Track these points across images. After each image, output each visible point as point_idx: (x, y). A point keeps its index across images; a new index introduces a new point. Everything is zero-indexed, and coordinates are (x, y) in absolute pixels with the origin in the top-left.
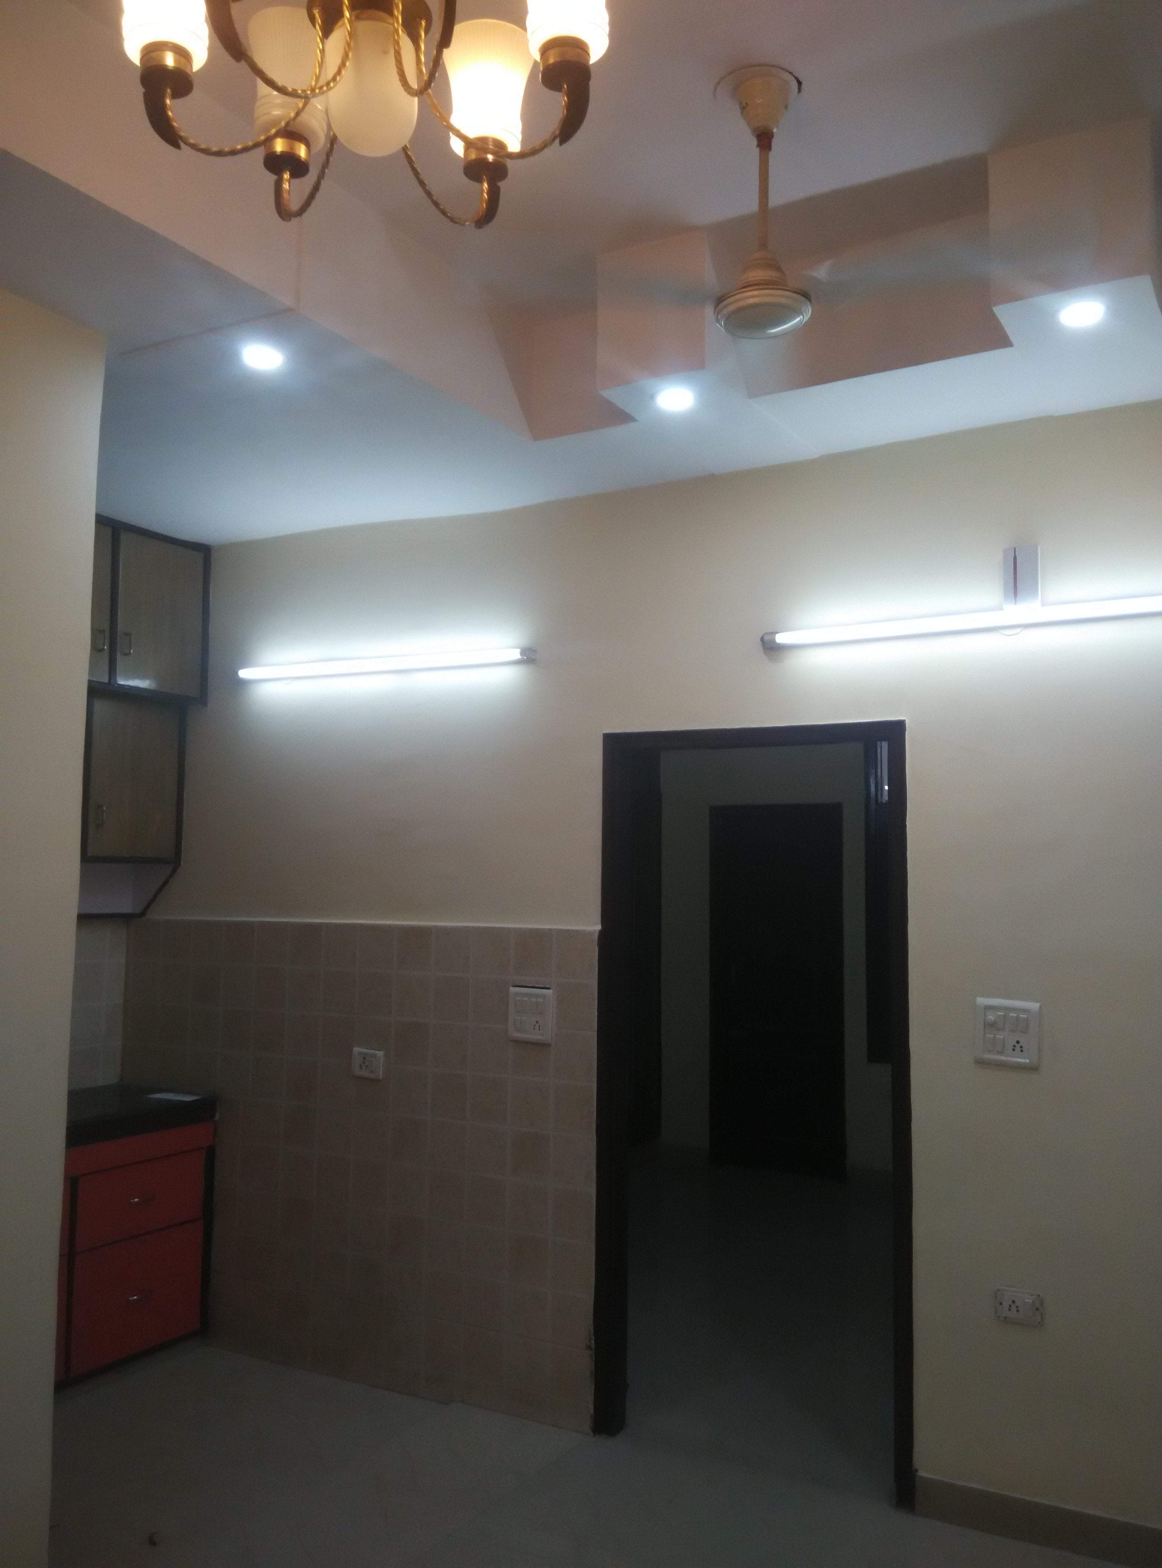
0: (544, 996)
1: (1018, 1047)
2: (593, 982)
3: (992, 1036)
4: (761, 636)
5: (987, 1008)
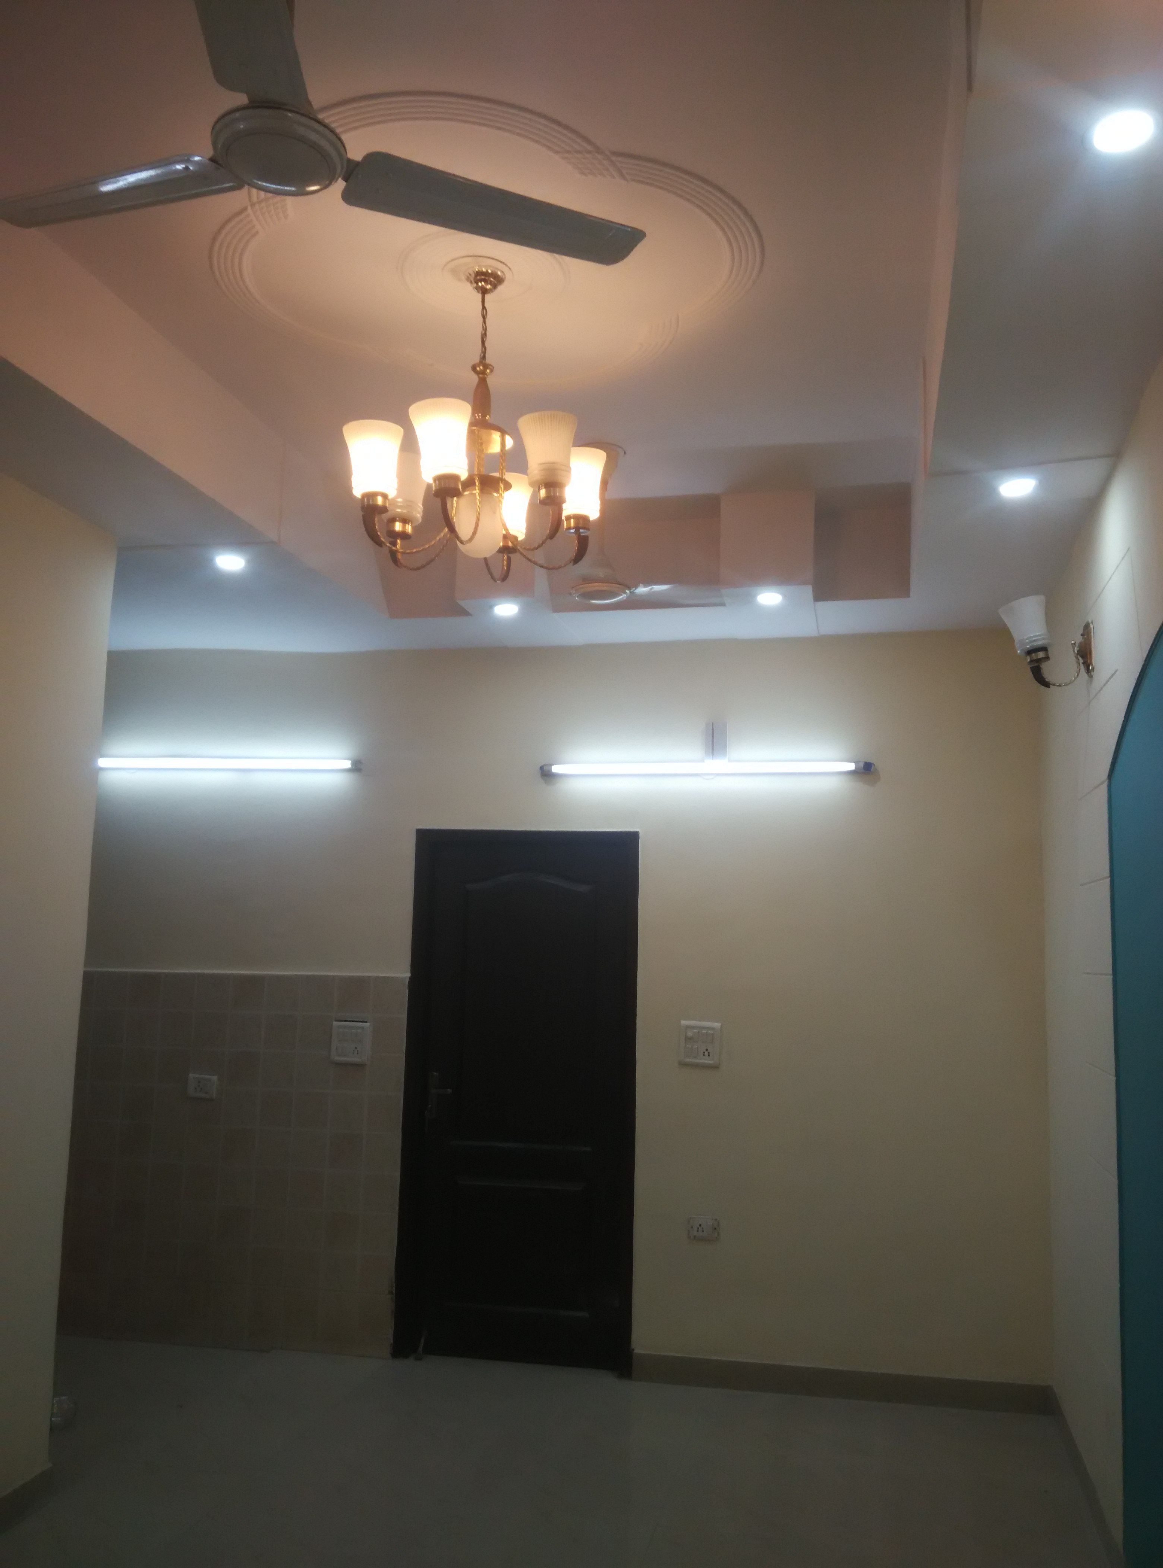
0: (362, 1028)
1: (707, 1053)
2: (404, 1016)
3: (690, 1046)
4: (540, 766)
5: (687, 1027)
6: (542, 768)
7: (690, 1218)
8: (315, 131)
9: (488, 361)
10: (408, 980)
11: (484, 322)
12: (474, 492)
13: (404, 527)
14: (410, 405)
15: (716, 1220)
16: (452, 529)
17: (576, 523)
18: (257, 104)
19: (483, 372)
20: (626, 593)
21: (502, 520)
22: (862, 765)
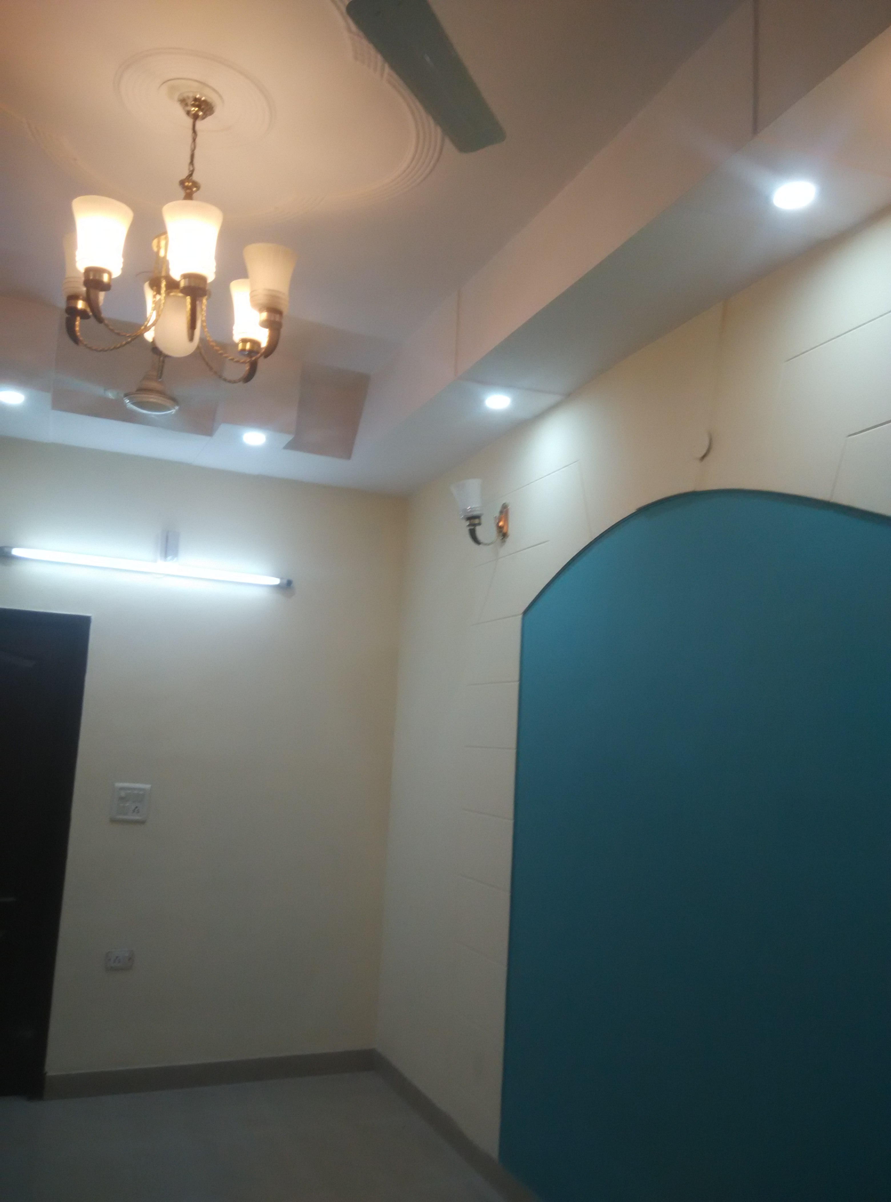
1: (136, 810)
3: (122, 805)
5: (122, 789)
19: (191, 189)
22: (285, 581)
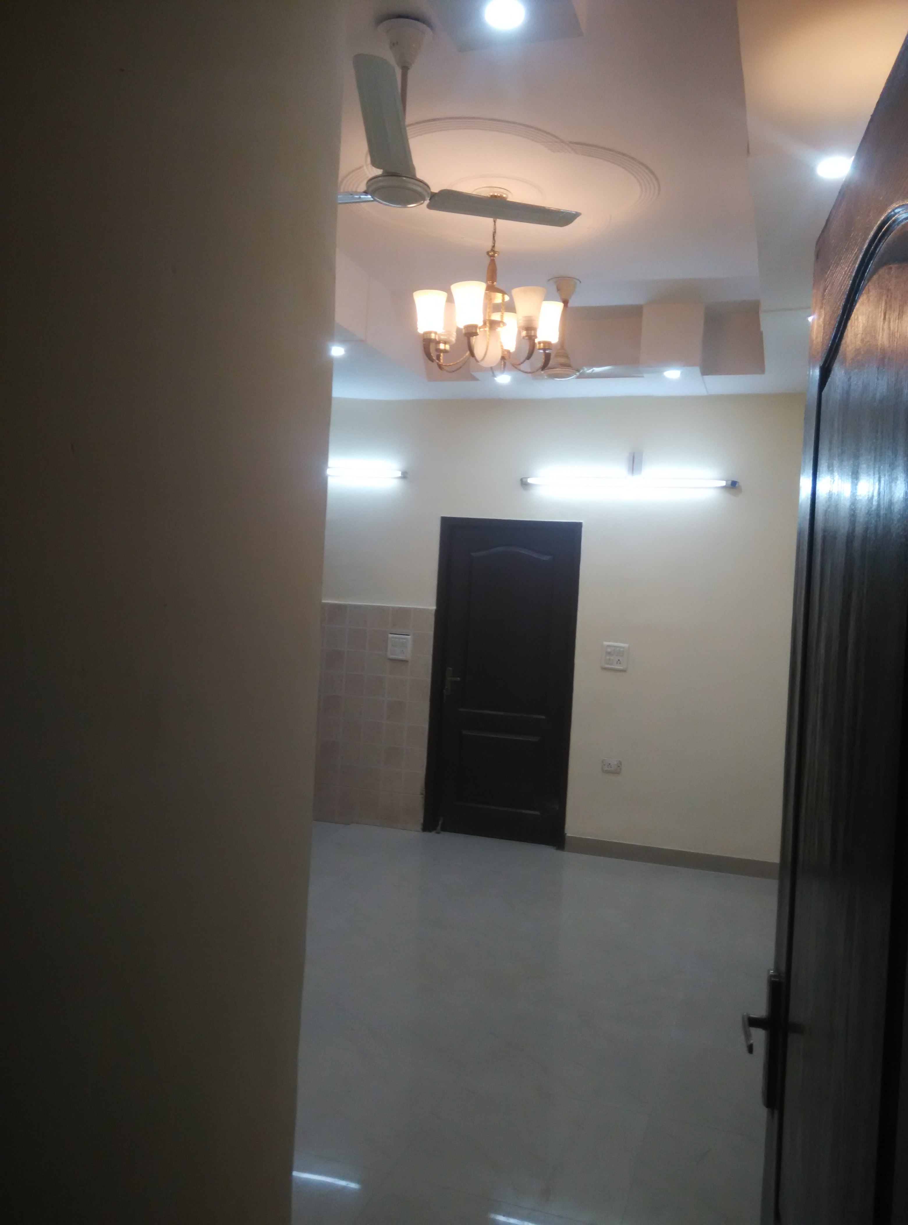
0: (406, 639)
1: (618, 662)
2: (431, 633)
3: (609, 657)
4: (521, 478)
5: (609, 646)
6: (521, 480)
7: (604, 760)
8: (415, 184)
9: (496, 249)
10: (433, 612)
11: (495, 224)
12: (486, 329)
13: (445, 346)
14: (452, 285)
15: (620, 761)
16: (472, 354)
17: (544, 346)
18: (388, 174)
19: (493, 256)
20: (576, 375)
21: (501, 342)
22: (730, 482)
